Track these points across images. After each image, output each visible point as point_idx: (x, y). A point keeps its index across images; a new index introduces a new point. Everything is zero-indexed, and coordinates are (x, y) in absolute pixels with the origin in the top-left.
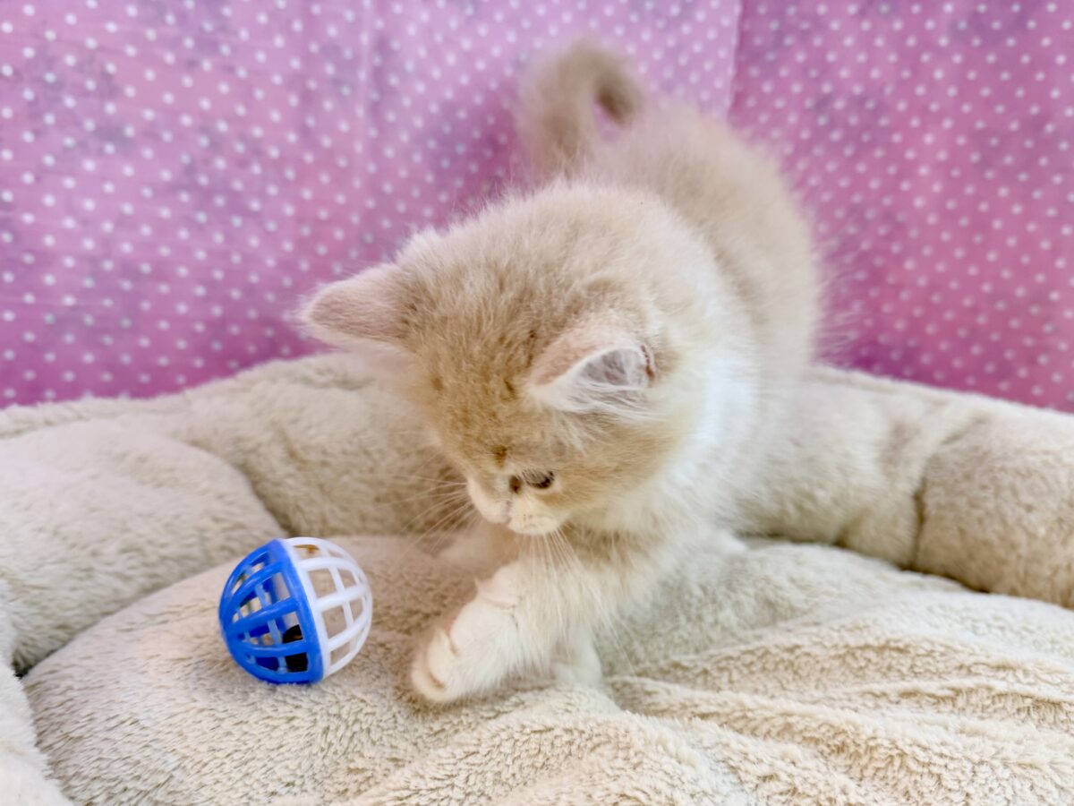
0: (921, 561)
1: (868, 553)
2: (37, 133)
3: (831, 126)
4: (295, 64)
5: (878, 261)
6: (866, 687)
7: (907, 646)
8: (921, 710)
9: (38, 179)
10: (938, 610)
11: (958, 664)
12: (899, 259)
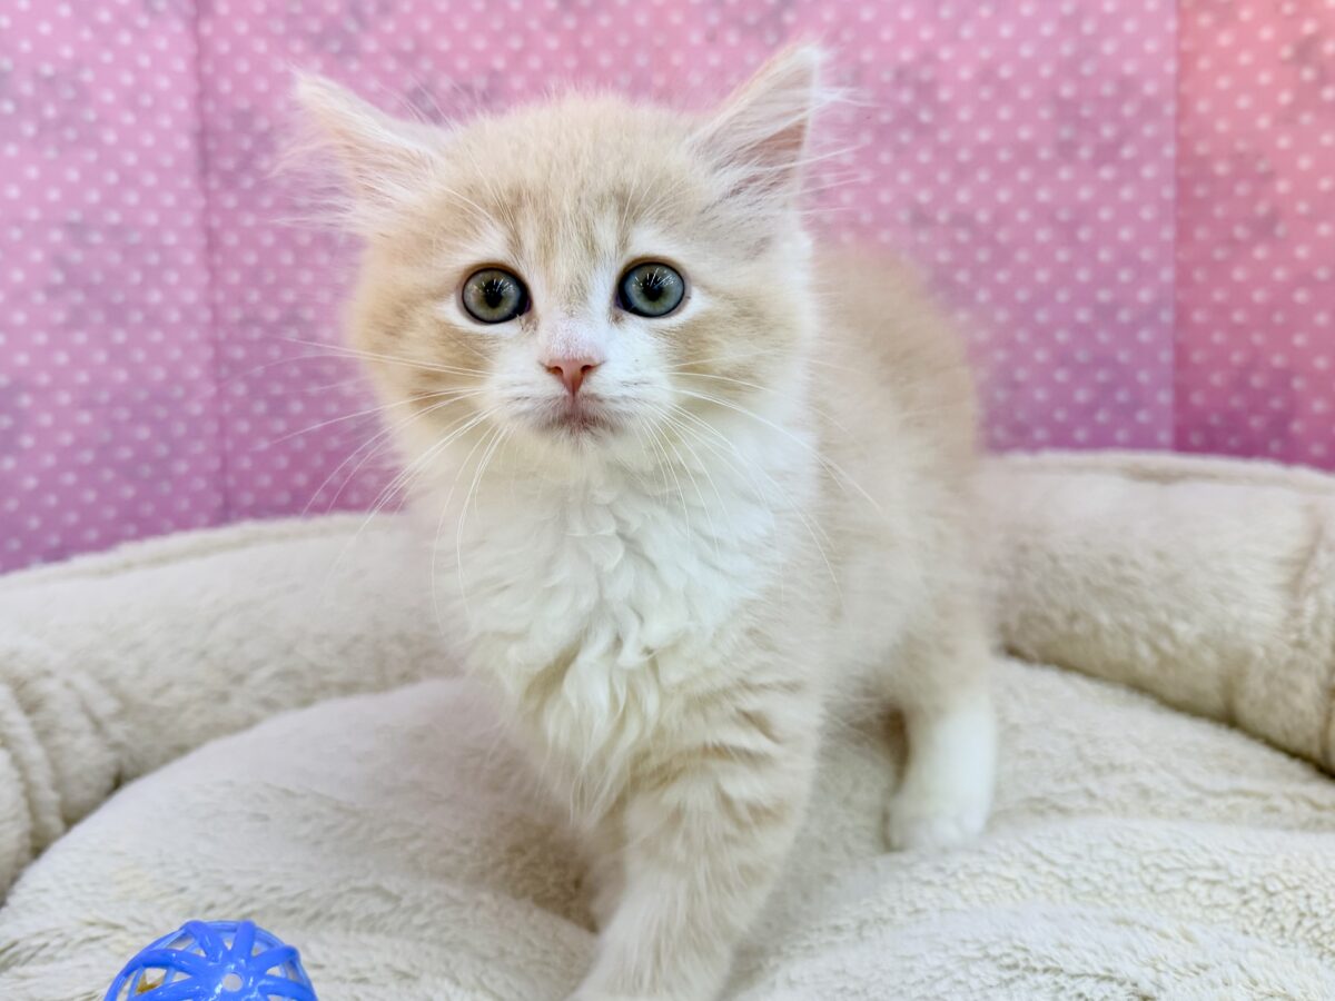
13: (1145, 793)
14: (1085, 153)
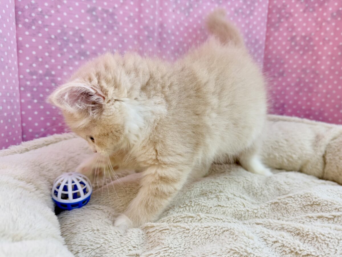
0: (325, 176)
1: (308, 174)
2: (62, 54)
3: (296, 45)
4: (136, 32)
5: (311, 85)
6: (307, 215)
7: (319, 203)
8: (323, 222)
9: (62, 67)
10: (330, 191)
11: (335, 208)
12: (317, 84)
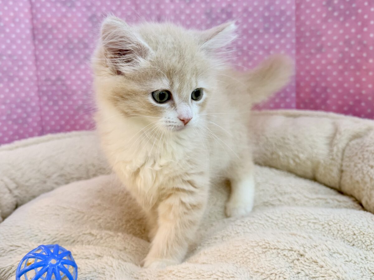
5: (358, 61)
12: (367, 59)
13: (294, 200)
14: (272, 31)
